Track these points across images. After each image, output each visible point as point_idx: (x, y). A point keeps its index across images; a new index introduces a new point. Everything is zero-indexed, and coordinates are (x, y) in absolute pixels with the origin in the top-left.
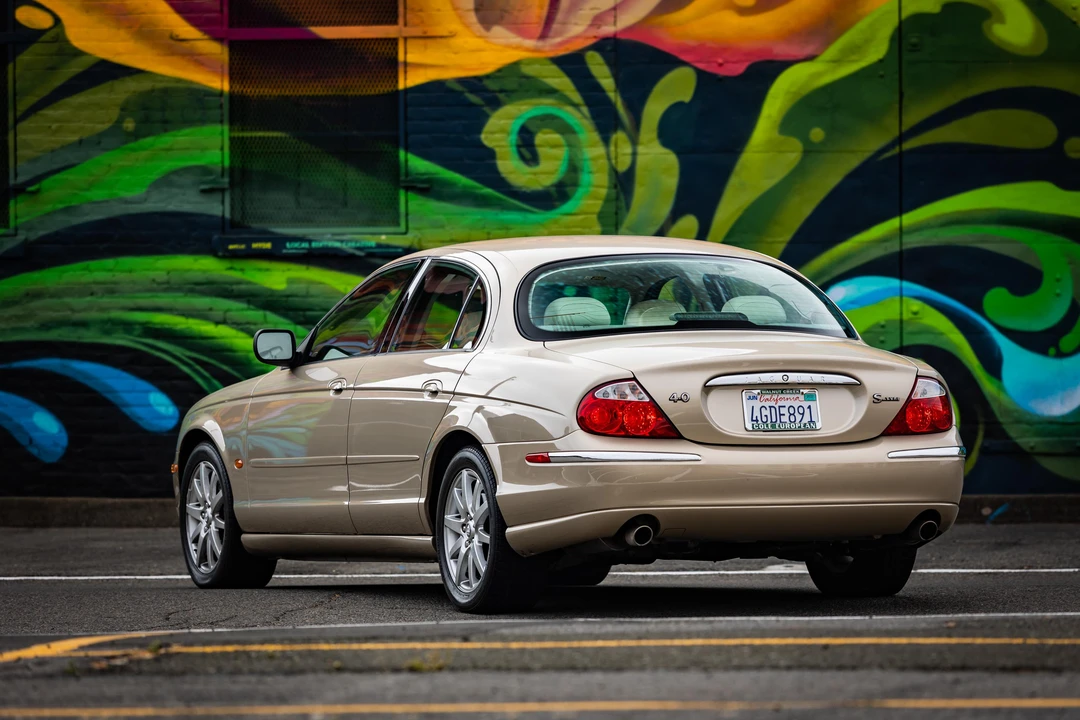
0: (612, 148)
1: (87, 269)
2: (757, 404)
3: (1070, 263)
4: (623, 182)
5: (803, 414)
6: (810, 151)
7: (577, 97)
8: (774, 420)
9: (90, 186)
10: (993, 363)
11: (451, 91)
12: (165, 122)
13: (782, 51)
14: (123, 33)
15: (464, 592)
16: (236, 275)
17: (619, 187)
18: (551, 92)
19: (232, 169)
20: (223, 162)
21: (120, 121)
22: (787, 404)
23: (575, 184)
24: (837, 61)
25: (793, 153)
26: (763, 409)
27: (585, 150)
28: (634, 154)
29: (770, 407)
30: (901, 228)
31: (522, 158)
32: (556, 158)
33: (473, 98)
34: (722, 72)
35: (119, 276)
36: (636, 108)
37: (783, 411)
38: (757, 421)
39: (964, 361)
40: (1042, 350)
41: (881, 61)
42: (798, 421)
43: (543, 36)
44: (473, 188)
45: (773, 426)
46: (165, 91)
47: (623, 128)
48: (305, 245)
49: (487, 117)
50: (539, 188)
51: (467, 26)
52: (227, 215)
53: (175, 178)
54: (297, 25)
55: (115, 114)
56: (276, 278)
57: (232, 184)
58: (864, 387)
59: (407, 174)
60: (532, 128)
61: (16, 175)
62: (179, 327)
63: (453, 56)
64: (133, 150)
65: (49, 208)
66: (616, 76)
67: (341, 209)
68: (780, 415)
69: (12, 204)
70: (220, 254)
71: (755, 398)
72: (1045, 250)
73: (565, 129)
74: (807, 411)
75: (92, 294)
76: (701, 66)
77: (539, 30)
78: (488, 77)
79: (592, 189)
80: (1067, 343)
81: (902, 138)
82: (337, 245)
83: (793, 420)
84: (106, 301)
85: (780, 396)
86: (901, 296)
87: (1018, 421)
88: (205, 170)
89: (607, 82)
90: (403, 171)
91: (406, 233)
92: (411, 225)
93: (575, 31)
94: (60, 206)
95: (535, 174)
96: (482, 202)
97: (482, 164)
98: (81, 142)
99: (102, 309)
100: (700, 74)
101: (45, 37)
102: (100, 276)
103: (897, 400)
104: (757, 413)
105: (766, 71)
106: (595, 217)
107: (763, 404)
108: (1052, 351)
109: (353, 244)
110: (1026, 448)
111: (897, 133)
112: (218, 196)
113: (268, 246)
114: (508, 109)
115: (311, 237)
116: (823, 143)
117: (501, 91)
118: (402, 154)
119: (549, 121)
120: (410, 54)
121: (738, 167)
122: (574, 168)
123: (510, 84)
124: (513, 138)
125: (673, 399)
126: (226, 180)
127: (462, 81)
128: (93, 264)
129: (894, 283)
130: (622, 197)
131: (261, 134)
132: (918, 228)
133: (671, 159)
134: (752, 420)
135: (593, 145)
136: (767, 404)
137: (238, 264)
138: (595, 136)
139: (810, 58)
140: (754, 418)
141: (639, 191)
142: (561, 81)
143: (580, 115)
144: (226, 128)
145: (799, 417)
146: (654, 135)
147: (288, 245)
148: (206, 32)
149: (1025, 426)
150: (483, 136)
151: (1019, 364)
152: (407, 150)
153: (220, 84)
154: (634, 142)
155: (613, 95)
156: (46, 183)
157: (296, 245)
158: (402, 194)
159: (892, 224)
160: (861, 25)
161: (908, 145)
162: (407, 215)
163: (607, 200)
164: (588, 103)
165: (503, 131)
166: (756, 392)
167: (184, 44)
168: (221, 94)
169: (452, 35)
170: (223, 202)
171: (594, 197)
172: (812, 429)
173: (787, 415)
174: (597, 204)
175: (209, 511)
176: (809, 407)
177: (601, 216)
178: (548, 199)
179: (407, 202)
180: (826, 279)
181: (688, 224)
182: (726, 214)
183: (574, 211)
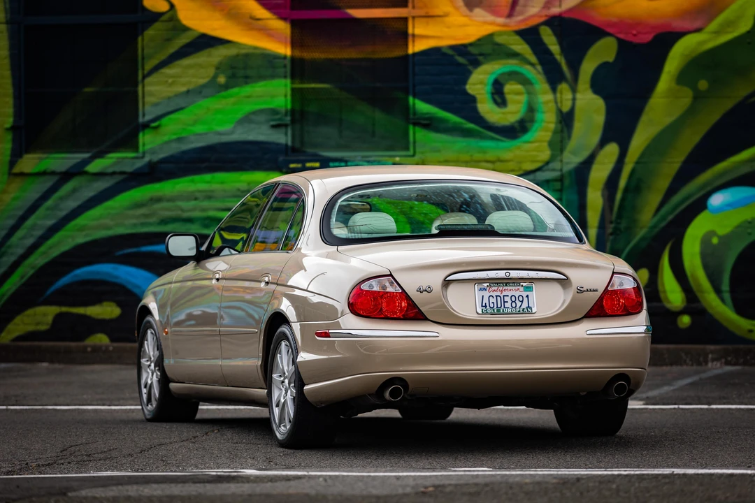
0: (558, 95)
1: (193, 181)
2: (487, 294)
4: (566, 120)
5: (522, 301)
6: (698, 97)
7: (533, 59)
8: (499, 306)
9: (195, 123)
11: (445, 54)
12: (246, 77)
13: (678, 25)
14: (217, 15)
15: (282, 431)
17: (563, 123)
18: (515, 55)
19: (293, 112)
20: (286, 105)
21: (215, 77)
22: (510, 294)
23: (532, 121)
24: (717, 33)
25: (686, 99)
26: (491, 298)
27: (540, 96)
28: (574, 99)
29: (496, 296)
31: (495, 102)
32: (519, 102)
33: (461, 60)
34: (636, 40)
35: (215, 186)
36: (575, 66)
37: (507, 299)
38: (486, 306)
41: (748, 32)
42: (518, 306)
43: (510, 15)
44: (462, 123)
45: (498, 310)
46: (247, 56)
47: (566, 80)
48: (343, 164)
49: (470, 73)
50: (507, 123)
51: (457, 8)
52: (290, 143)
53: (253, 117)
54: (339, 8)
55: (212, 72)
57: (293, 121)
58: (570, 281)
59: (415, 113)
60: (502, 81)
61: (144, 115)
63: (446, 30)
64: (225, 97)
65: (166, 138)
66: (561, 43)
67: (369, 139)
68: (504, 302)
69: (141, 135)
70: (284, 170)
71: (485, 289)
73: (525, 82)
74: (525, 299)
75: (196, 199)
76: (621, 36)
77: (507, 11)
78: (471, 44)
79: (543, 124)
83: (514, 305)
84: (206, 204)
85: (505, 288)
88: (274, 112)
89: (555, 48)
90: (411, 111)
91: (414, 155)
92: (417, 150)
93: (533, 10)
94: (174, 137)
95: (504, 113)
96: (467, 133)
97: (467, 106)
98: (188, 92)
99: (204, 210)
100: (621, 42)
101: (164, 18)
102: (201, 186)
103: (596, 291)
104: (486, 301)
105: (666, 38)
106: (545, 144)
107: (491, 294)
112: (283, 130)
113: (317, 165)
114: (485, 68)
115: (347, 159)
116: (707, 91)
117: (481, 54)
118: (411, 99)
119: (514, 76)
120: (416, 28)
121: (647, 109)
122: (531, 110)
123: (487, 49)
124: (489, 88)
125: (419, 291)
126: (288, 119)
127: (453, 47)
128: (197, 178)
130: (565, 130)
131: (313, 85)
133: (600, 103)
134: (482, 306)
135: (545, 93)
136: (494, 294)
138: (546, 87)
139: (698, 30)
140: (484, 305)
141: (578, 126)
142: (522, 47)
143: (534, 71)
144: (288, 81)
145: (519, 304)
146: (588, 85)
147: (331, 164)
148: (275, 13)
150: (467, 87)
152: (415, 96)
153: (285, 50)
154: (574, 90)
155: (559, 57)
156: (165, 121)
157: (336, 164)
158: (411, 128)
160: (734, 7)
162: (414, 142)
163: (555, 132)
164: (542, 63)
165: (481, 83)
166: (486, 285)
167: (260, 22)
168: (285, 57)
169: (446, 15)
170: (286, 134)
171: (546, 130)
172: (529, 313)
173: (510, 302)
174: (548, 136)
175: (153, 365)
176: (527, 296)
177: (551, 144)
178: (514, 131)
179: (414, 134)
180: (709, 188)
181: (612, 149)
182: (639, 141)
183: (531, 140)
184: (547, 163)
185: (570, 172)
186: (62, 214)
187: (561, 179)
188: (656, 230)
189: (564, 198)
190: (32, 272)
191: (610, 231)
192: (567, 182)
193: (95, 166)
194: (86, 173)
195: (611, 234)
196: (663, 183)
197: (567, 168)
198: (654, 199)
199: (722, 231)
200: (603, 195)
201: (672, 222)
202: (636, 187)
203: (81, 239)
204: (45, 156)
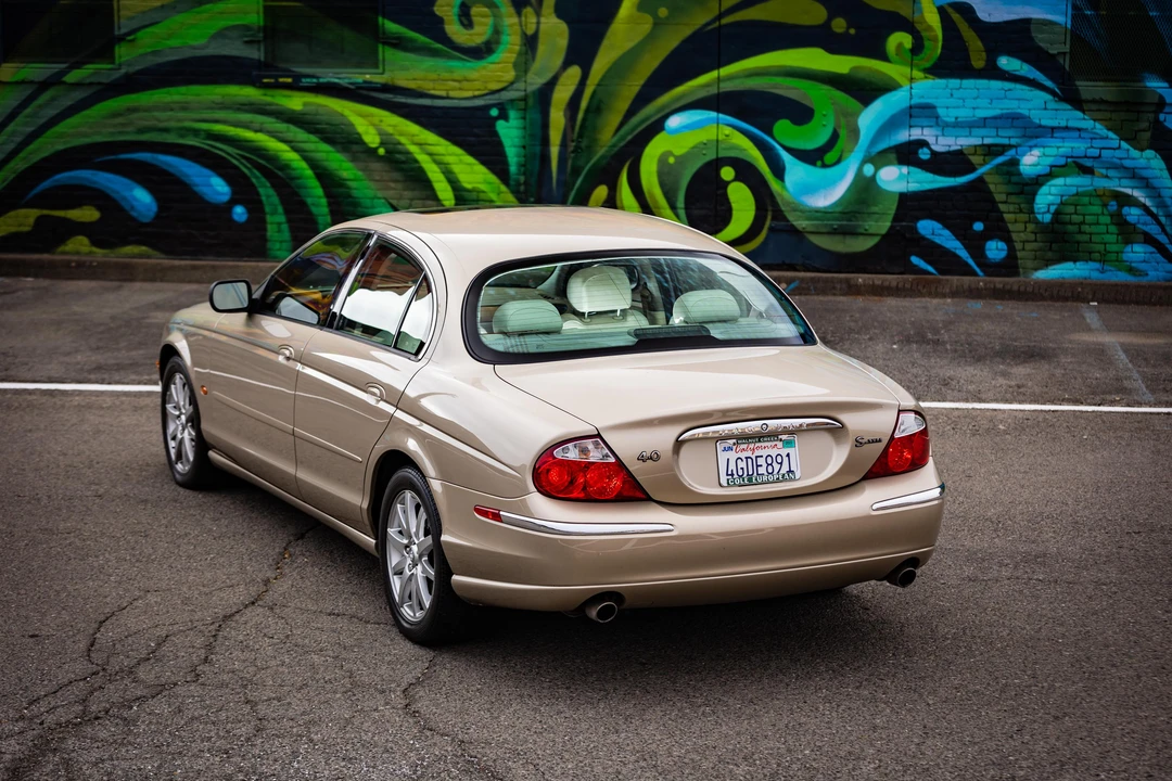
0: (523, 19)
1: (168, 93)
2: (733, 456)
3: (833, 104)
4: (531, 42)
5: (781, 464)
6: (658, 23)
8: (750, 473)
9: (170, 36)
10: (779, 172)
16: (268, 99)
17: (527, 45)
19: (265, 29)
20: (259, 22)
22: (764, 453)
23: (498, 42)
25: (646, 25)
26: (739, 461)
27: (505, 19)
28: (538, 23)
29: (747, 458)
30: (719, 77)
31: (462, 24)
32: (485, 25)
35: (190, 98)
37: (761, 461)
38: (732, 474)
39: (759, 168)
40: (813, 163)
42: (776, 471)
44: (430, 44)
45: (750, 480)
47: (531, 5)
48: (315, 80)
50: (474, 45)
52: (262, 59)
53: (227, 32)
56: (296, 102)
57: (265, 37)
58: (846, 429)
59: (384, 33)
60: (469, 4)
61: (119, 28)
62: (231, 133)
64: (198, 13)
65: (141, 51)
67: (340, 56)
68: (757, 466)
69: (117, 49)
70: (258, 85)
71: (730, 449)
72: (817, 95)
73: (491, 5)
74: (786, 460)
75: (172, 110)
79: (509, 46)
80: (830, 157)
81: (721, 16)
82: (336, 81)
83: (770, 471)
84: (181, 115)
85: (757, 445)
86: (718, 123)
87: (795, 210)
88: (246, 28)
90: (381, 31)
91: (382, 74)
92: (387, 68)
94: (149, 50)
95: (470, 35)
96: (434, 53)
97: (434, 28)
98: (162, 6)
99: (179, 120)
102: (176, 98)
103: (880, 441)
104: (732, 466)
106: (511, 65)
107: (739, 454)
108: (819, 163)
109: (347, 81)
110: (800, 228)
111: (716, 12)
112: (256, 46)
113: (290, 80)
115: (318, 75)
116: (667, 18)
118: (380, 19)
121: (609, 34)
122: (497, 32)
124: (456, 10)
125: (642, 458)
126: (261, 35)
128: (173, 90)
129: (713, 114)
130: (530, 52)
131: (284, 3)
132: (730, 78)
133: (563, 27)
134: (727, 474)
135: (511, 16)
136: (743, 455)
137: (270, 92)
138: (512, 10)
140: (730, 472)
141: (542, 48)
146: (552, 10)
147: (304, 80)
149: (799, 214)
150: (435, 9)
151: (796, 171)
152: (384, 17)
154: (538, 14)
156: (140, 34)
157: (308, 80)
158: (380, 47)
159: (714, 74)
161: (724, 21)
162: (384, 61)
163: (519, 54)
165: (449, 5)
166: (731, 442)
170: (259, 50)
171: (510, 52)
172: (791, 480)
173: (765, 465)
174: (513, 57)
175: (183, 418)
176: (788, 455)
177: (516, 65)
178: (480, 52)
179: (384, 52)
180: (667, 111)
181: (575, 72)
182: (600, 65)
183: (497, 61)
184: (512, 83)
185: (534, 93)
186: (42, 121)
187: (525, 99)
188: (616, 149)
189: (528, 117)
190: (13, 176)
191: (572, 149)
192: (531, 101)
193: (73, 76)
194: (64, 83)
195: (573, 152)
196: (623, 105)
197: (531, 89)
198: (614, 119)
199: (679, 151)
200: (565, 115)
201: (630, 142)
202: (596, 108)
203: (60, 147)
204: (22, 65)
